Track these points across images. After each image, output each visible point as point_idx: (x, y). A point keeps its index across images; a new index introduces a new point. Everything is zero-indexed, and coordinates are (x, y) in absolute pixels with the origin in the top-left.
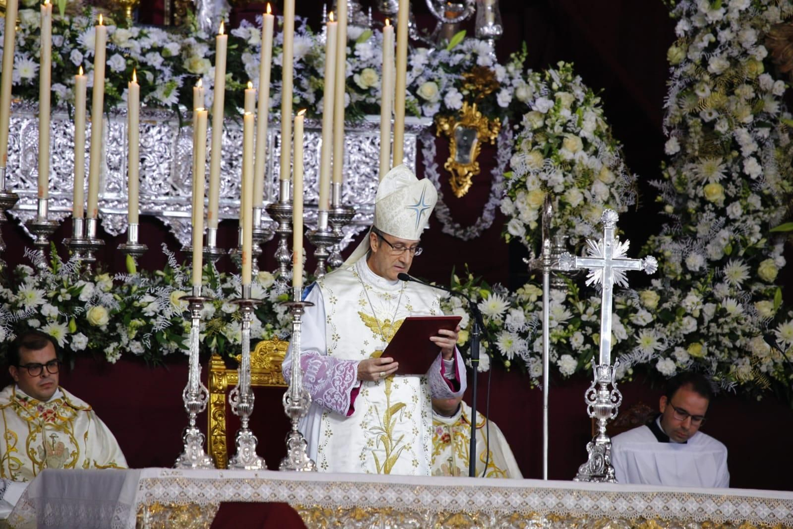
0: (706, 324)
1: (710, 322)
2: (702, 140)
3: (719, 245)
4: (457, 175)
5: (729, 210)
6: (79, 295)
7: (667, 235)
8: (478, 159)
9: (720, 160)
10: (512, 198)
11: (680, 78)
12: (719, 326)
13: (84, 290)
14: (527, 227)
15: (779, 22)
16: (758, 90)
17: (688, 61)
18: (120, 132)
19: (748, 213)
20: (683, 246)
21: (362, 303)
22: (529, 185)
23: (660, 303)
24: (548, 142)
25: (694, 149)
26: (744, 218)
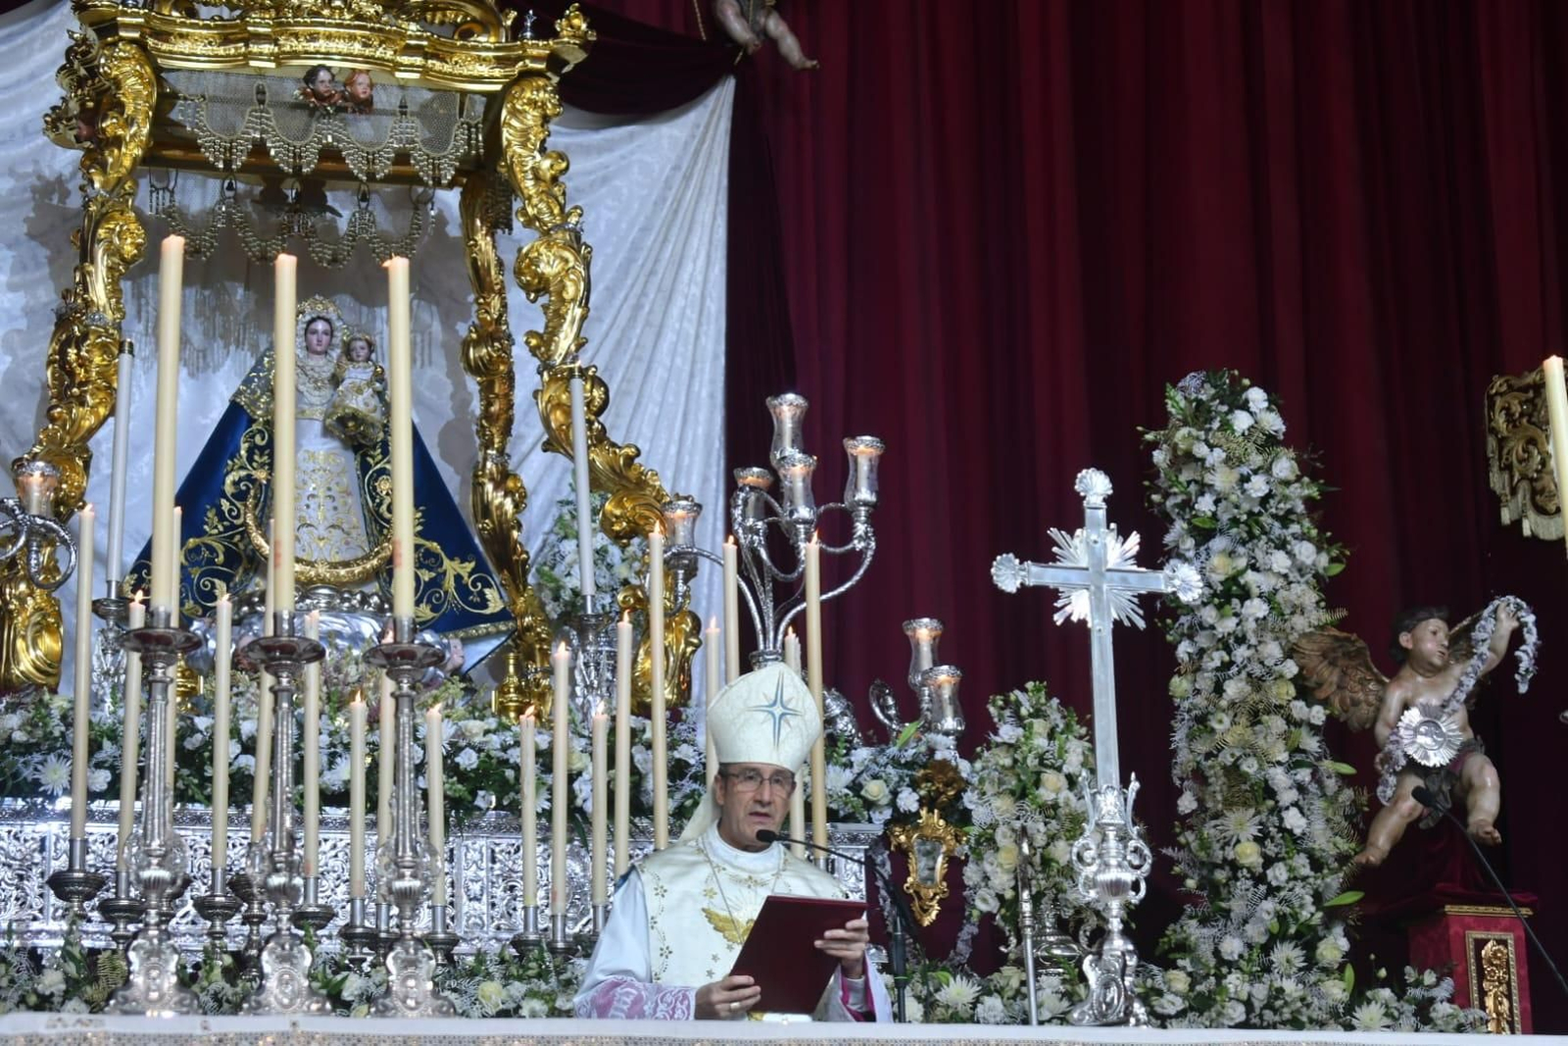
0: (1258, 1011)
1: (1262, 1009)
2: (1225, 788)
3: (1262, 920)
4: (920, 898)
5: (1270, 873)
6: (340, 992)
7: (1191, 917)
8: (945, 878)
9: (1252, 811)
10: (980, 858)
11: (1189, 711)
12: (1275, 1011)
13: (347, 983)
14: (1000, 897)
15: (1308, 630)
16: (1290, 720)
17: (1197, 692)
18: (481, 853)
19: (1295, 879)
20: (1214, 931)
21: (709, 894)
22: (998, 837)
23: (1192, 987)
24: (1020, 780)
25: (1216, 802)
26: (1291, 884)
